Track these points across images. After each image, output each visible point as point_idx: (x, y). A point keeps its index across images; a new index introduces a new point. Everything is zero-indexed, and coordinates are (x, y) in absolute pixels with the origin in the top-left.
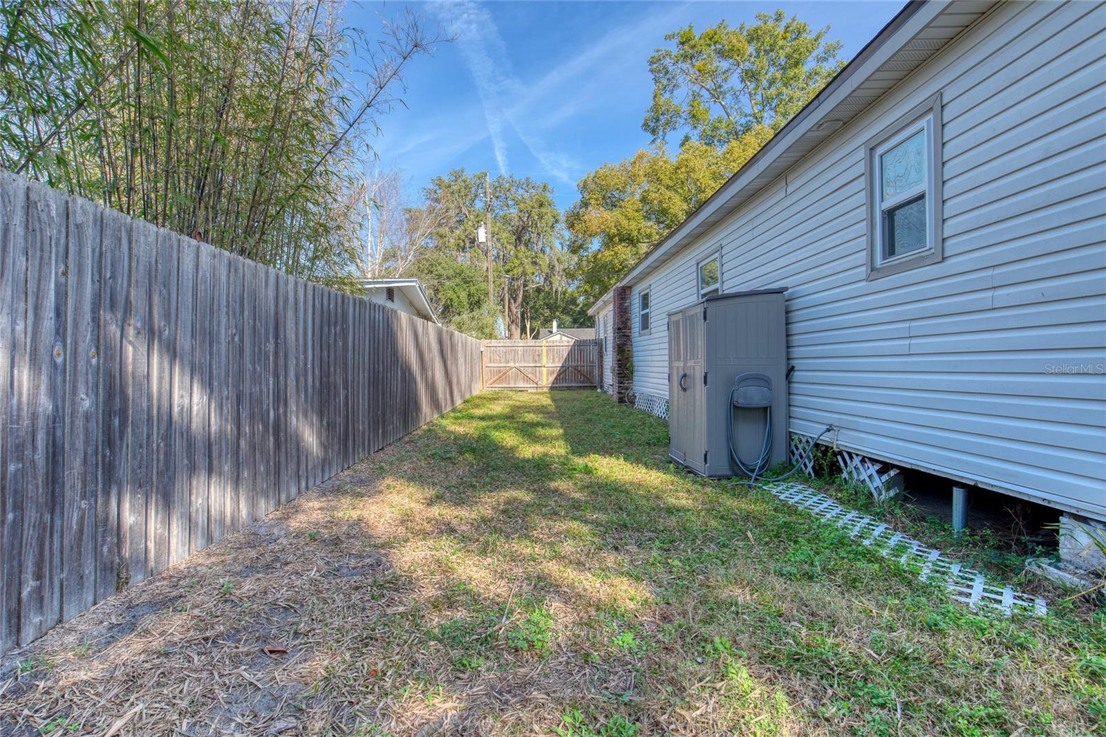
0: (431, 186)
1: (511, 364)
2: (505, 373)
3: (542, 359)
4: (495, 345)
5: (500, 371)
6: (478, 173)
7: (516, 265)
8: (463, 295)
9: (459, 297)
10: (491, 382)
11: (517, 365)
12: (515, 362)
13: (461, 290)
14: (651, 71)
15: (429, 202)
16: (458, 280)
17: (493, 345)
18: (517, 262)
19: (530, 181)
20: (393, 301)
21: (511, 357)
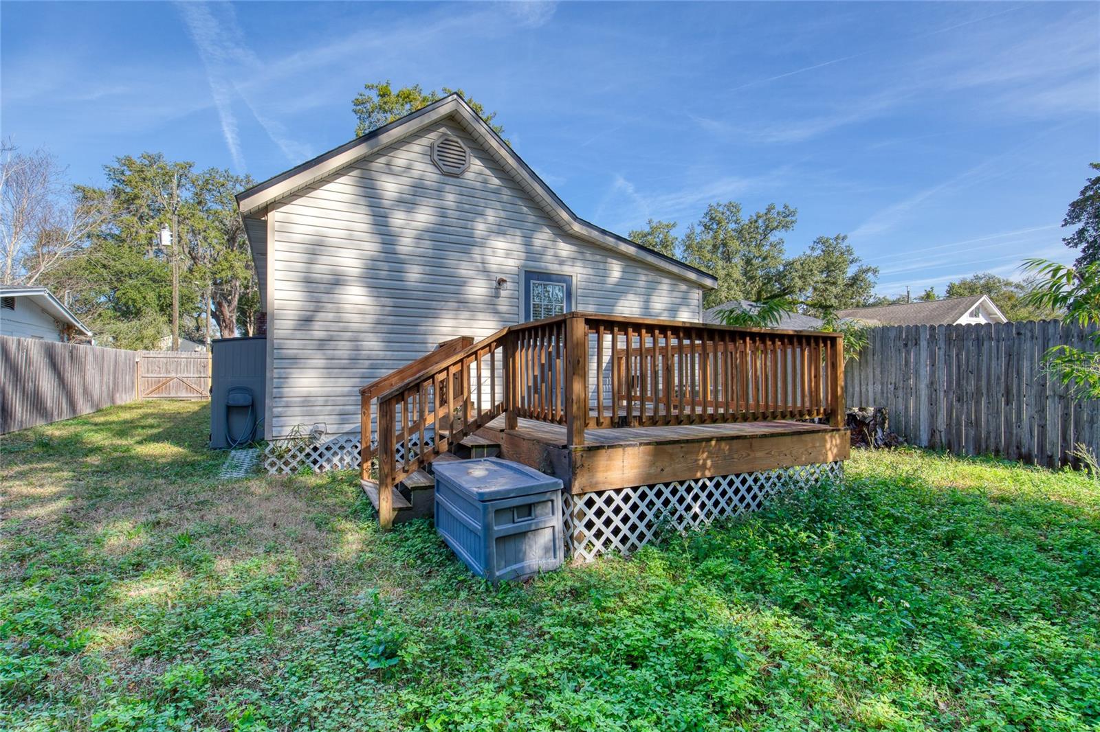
0: (116, 166)
1: (173, 375)
2: (164, 384)
3: (207, 370)
4: (155, 355)
5: (159, 382)
6: (180, 162)
7: (224, 267)
8: (151, 296)
9: (145, 298)
10: (148, 392)
11: (179, 375)
12: (177, 373)
13: (149, 289)
14: (355, 111)
15: (111, 183)
16: (144, 278)
17: (152, 355)
18: (226, 265)
19: (251, 178)
20: (13, 309)
21: (173, 367)
